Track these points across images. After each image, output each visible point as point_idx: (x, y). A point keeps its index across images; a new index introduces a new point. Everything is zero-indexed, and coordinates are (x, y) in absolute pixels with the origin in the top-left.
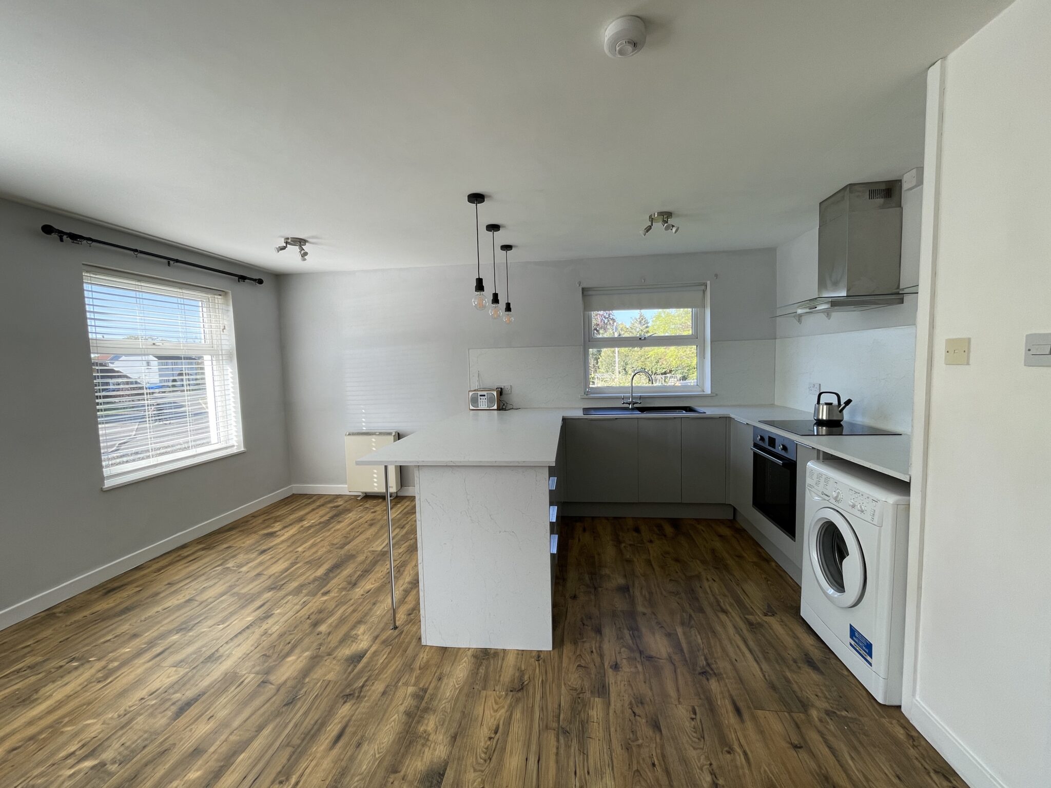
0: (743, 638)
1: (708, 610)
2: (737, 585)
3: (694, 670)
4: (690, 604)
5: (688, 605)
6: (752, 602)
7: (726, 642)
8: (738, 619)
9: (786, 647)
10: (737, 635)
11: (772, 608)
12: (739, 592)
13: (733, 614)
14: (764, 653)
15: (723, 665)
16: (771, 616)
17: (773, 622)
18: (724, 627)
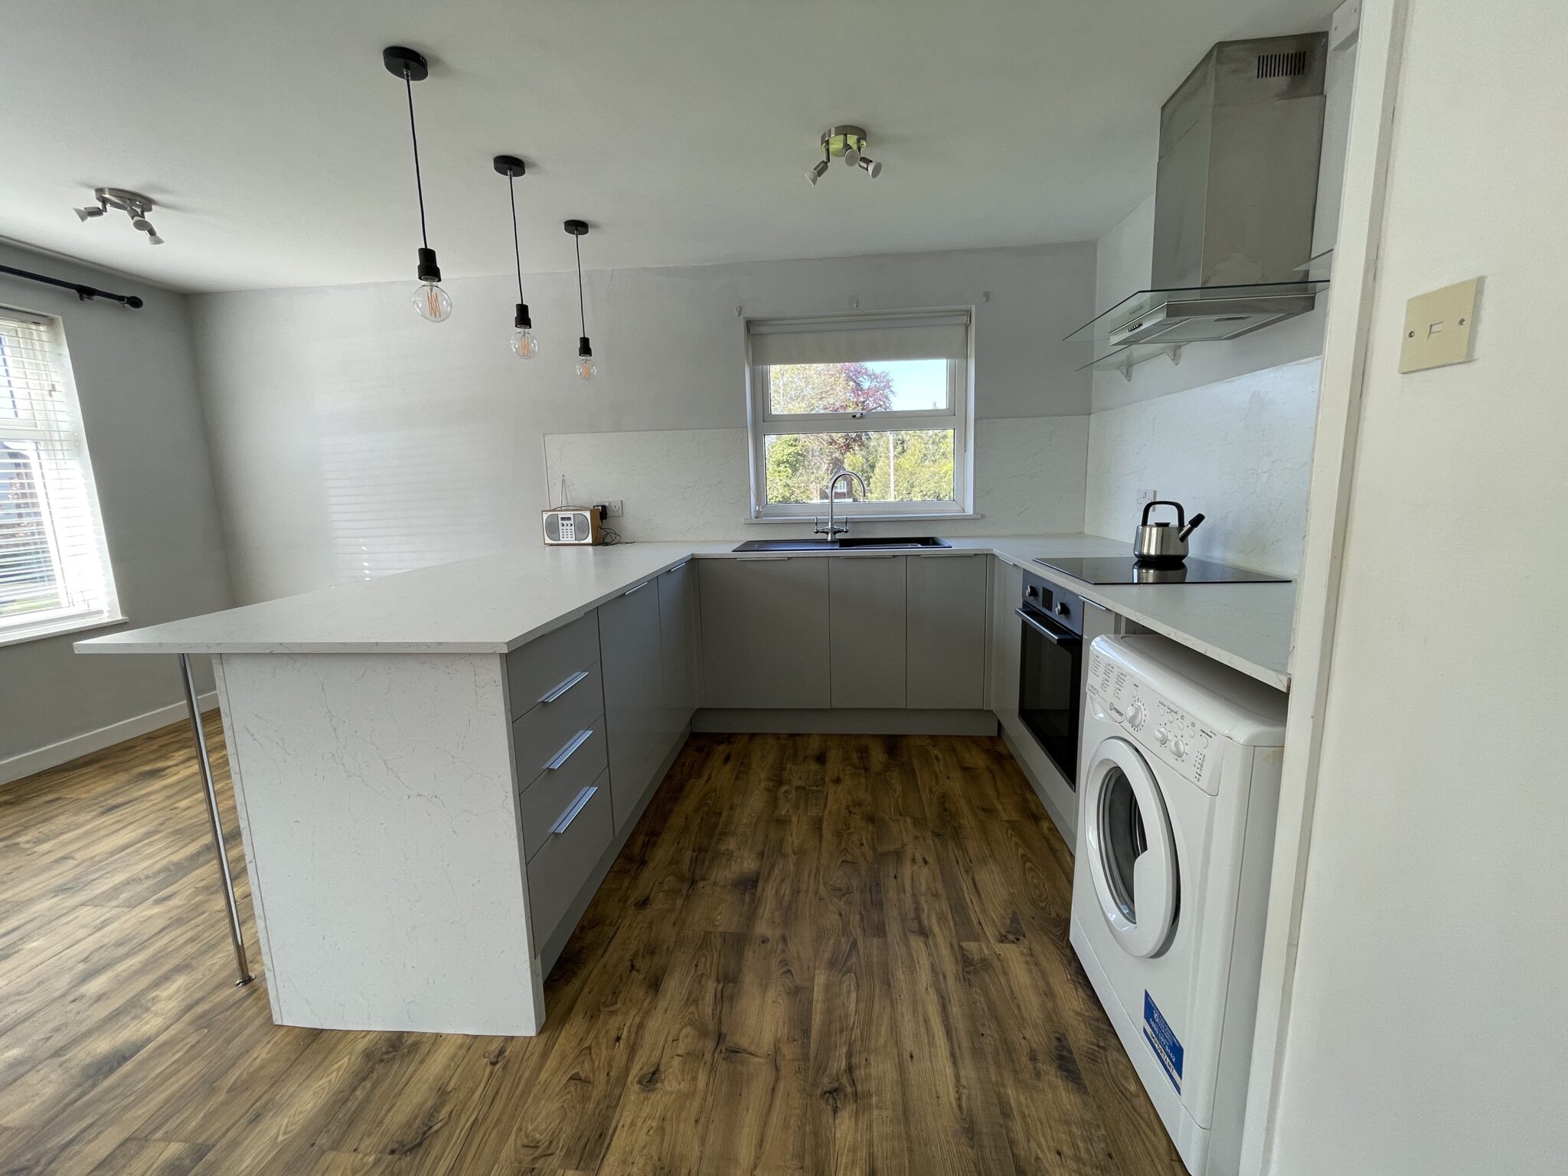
0: (942, 997)
1: (894, 930)
2: (967, 871)
3: (814, 1085)
4: (862, 917)
5: (858, 917)
6: (984, 911)
7: (904, 1008)
8: (945, 952)
9: (1023, 1018)
10: (931, 991)
11: (1020, 924)
12: (966, 885)
13: (940, 940)
14: (976, 1034)
15: (880, 1071)
16: (1013, 942)
17: (1012, 954)
18: (912, 967)
